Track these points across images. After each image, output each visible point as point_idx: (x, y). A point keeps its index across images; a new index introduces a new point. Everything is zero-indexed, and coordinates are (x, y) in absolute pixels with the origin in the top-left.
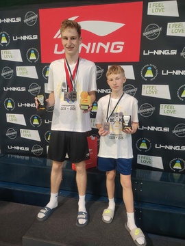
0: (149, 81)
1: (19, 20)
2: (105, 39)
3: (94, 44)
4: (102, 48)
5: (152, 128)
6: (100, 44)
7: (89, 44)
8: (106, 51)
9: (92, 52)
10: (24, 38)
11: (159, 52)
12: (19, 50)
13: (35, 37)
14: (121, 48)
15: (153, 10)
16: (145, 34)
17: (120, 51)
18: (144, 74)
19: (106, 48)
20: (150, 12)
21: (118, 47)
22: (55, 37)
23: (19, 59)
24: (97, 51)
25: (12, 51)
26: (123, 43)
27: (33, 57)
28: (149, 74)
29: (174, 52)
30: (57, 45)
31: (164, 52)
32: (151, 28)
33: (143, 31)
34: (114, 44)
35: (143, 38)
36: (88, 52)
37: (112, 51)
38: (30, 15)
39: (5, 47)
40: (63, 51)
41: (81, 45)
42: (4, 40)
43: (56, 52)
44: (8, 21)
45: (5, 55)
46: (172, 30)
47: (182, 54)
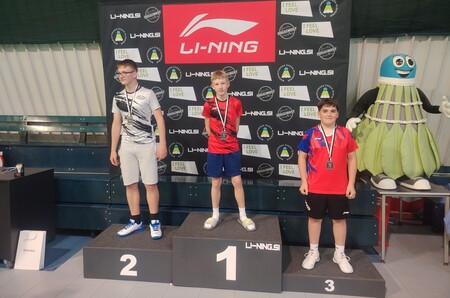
0: (286, 82)
1: (138, 15)
2: (238, 38)
3: (226, 43)
4: (234, 48)
5: (293, 133)
6: (232, 44)
7: (221, 43)
8: (239, 51)
9: (224, 51)
10: (144, 35)
11: (295, 52)
12: (137, 50)
13: (158, 35)
15: (286, 9)
16: (279, 33)
17: (255, 50)
18: (281, 75)
19: (239, 47)
20: (284, 11)
21: (252, 47)
22: (181, 36)
23: (137, 59)
24: (230, 51)
25: (128, 50)
26: (257, 43)
27: (155, 57)
28: (286, 75)
29: (310, 52)
30: (183, 45)
31: (300, 52)
32: (286, 27)
33: (277, 31)
34: (247, 43)
35: (278, 37)
36: (219, 51)
37: (246, 50)
38: (151, 11)
39: (120, 46)
40: (191, 51)
41: (212, 44)
42: (119, 38)
43: (182, 52)
44: (125, 16)
45: (120, 55)
46: (307, 30)
47: (318, 54)
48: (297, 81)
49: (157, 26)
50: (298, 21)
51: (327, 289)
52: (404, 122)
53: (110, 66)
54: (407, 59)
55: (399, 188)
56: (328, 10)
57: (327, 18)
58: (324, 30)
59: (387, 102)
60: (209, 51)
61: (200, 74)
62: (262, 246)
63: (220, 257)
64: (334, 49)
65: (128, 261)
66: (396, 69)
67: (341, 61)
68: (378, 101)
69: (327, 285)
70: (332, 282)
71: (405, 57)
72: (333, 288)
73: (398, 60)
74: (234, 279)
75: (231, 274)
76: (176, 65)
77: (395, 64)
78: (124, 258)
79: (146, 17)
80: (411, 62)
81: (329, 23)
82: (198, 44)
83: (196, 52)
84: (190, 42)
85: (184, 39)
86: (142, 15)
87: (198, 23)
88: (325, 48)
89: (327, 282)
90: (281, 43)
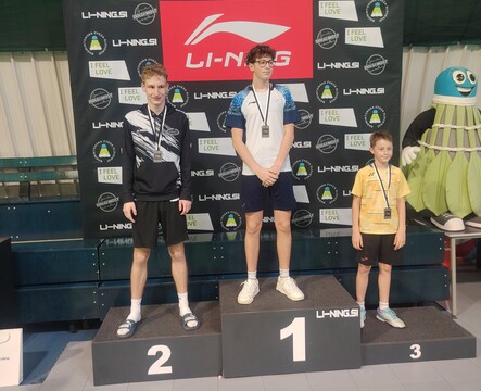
0: (328, 104)
1: (123, 14)
5: (337, 169)
7: (241, 54)
10: (134, 42)
11: (338, 66)
12: (123, 62)
13: (153, 42)
14: (288, 59)
16: (318, 41)
17: (287, 63)
18: (320, 95)
20: (322, 14)
21: (283, 59)
22: (187, 43)
25: (110, 63)
26: (289, 53)
28: (327, 94)
29: (356, 65)
30: (190, 56)
31: (344, 66)
32: (325, 34)
33: (315, 38)
34: (278, 54)
35: (316, 47)
36: (239, 65)
38: (143, 9)
39: (97, 56)
40: (201, 64)
41: (229, 55)
42: (95, 46)
43: (189, 65)
44: (104, 15)
45: (97, 70)
46: (353, 37)
47: (366, 68)
48: (340, 102)
49: (152, 29)
50: (340, 26)
51: (412, 356)
52: (469, 150)
53: (82, 85)
54: (469, 73)
55: (467, 229)
56: (377, 13)
57: (376, 23)
58: (372, 37)
59: (448, 126)
60: (226, 65)
61: (215, 95)
62: (336, 314)
63: (284, 333)
64: (385, 62)
65: (159, 354)
66: (457, 86)
67: (392, 77)
68: (436, 125)
69: (412, 352)
70: (418, 347)
71: (465, 71)
72: (419, 354)
73: (459, 76)
74: (304, 359)
75: (299, 354)
76: (181, 83)
77: (455, 79)
78: (152, 351)
79: (135, 17)
80: (473, 78)
81: (379, 29)
82: (210, 55)
83: (208, 65)
84: (200, 52)
85: (191, 48)
86: (130, 14)
87: (210, 26)
88: (375, 60)
89: (412, 347)
90: (320, 54)
